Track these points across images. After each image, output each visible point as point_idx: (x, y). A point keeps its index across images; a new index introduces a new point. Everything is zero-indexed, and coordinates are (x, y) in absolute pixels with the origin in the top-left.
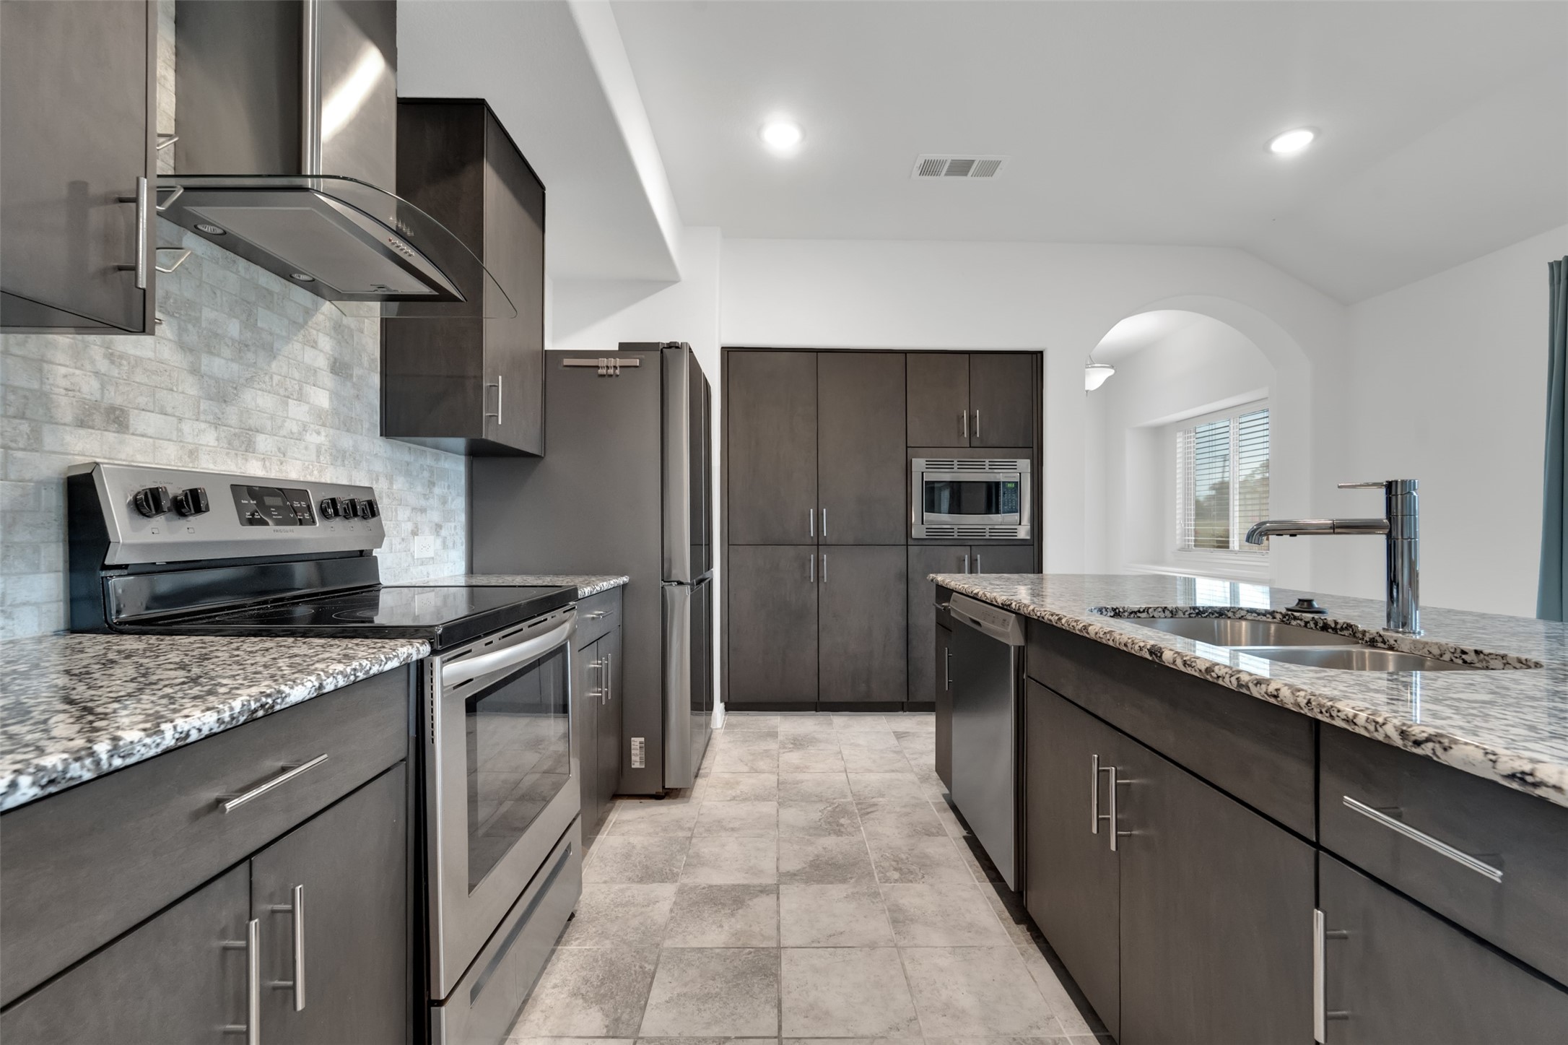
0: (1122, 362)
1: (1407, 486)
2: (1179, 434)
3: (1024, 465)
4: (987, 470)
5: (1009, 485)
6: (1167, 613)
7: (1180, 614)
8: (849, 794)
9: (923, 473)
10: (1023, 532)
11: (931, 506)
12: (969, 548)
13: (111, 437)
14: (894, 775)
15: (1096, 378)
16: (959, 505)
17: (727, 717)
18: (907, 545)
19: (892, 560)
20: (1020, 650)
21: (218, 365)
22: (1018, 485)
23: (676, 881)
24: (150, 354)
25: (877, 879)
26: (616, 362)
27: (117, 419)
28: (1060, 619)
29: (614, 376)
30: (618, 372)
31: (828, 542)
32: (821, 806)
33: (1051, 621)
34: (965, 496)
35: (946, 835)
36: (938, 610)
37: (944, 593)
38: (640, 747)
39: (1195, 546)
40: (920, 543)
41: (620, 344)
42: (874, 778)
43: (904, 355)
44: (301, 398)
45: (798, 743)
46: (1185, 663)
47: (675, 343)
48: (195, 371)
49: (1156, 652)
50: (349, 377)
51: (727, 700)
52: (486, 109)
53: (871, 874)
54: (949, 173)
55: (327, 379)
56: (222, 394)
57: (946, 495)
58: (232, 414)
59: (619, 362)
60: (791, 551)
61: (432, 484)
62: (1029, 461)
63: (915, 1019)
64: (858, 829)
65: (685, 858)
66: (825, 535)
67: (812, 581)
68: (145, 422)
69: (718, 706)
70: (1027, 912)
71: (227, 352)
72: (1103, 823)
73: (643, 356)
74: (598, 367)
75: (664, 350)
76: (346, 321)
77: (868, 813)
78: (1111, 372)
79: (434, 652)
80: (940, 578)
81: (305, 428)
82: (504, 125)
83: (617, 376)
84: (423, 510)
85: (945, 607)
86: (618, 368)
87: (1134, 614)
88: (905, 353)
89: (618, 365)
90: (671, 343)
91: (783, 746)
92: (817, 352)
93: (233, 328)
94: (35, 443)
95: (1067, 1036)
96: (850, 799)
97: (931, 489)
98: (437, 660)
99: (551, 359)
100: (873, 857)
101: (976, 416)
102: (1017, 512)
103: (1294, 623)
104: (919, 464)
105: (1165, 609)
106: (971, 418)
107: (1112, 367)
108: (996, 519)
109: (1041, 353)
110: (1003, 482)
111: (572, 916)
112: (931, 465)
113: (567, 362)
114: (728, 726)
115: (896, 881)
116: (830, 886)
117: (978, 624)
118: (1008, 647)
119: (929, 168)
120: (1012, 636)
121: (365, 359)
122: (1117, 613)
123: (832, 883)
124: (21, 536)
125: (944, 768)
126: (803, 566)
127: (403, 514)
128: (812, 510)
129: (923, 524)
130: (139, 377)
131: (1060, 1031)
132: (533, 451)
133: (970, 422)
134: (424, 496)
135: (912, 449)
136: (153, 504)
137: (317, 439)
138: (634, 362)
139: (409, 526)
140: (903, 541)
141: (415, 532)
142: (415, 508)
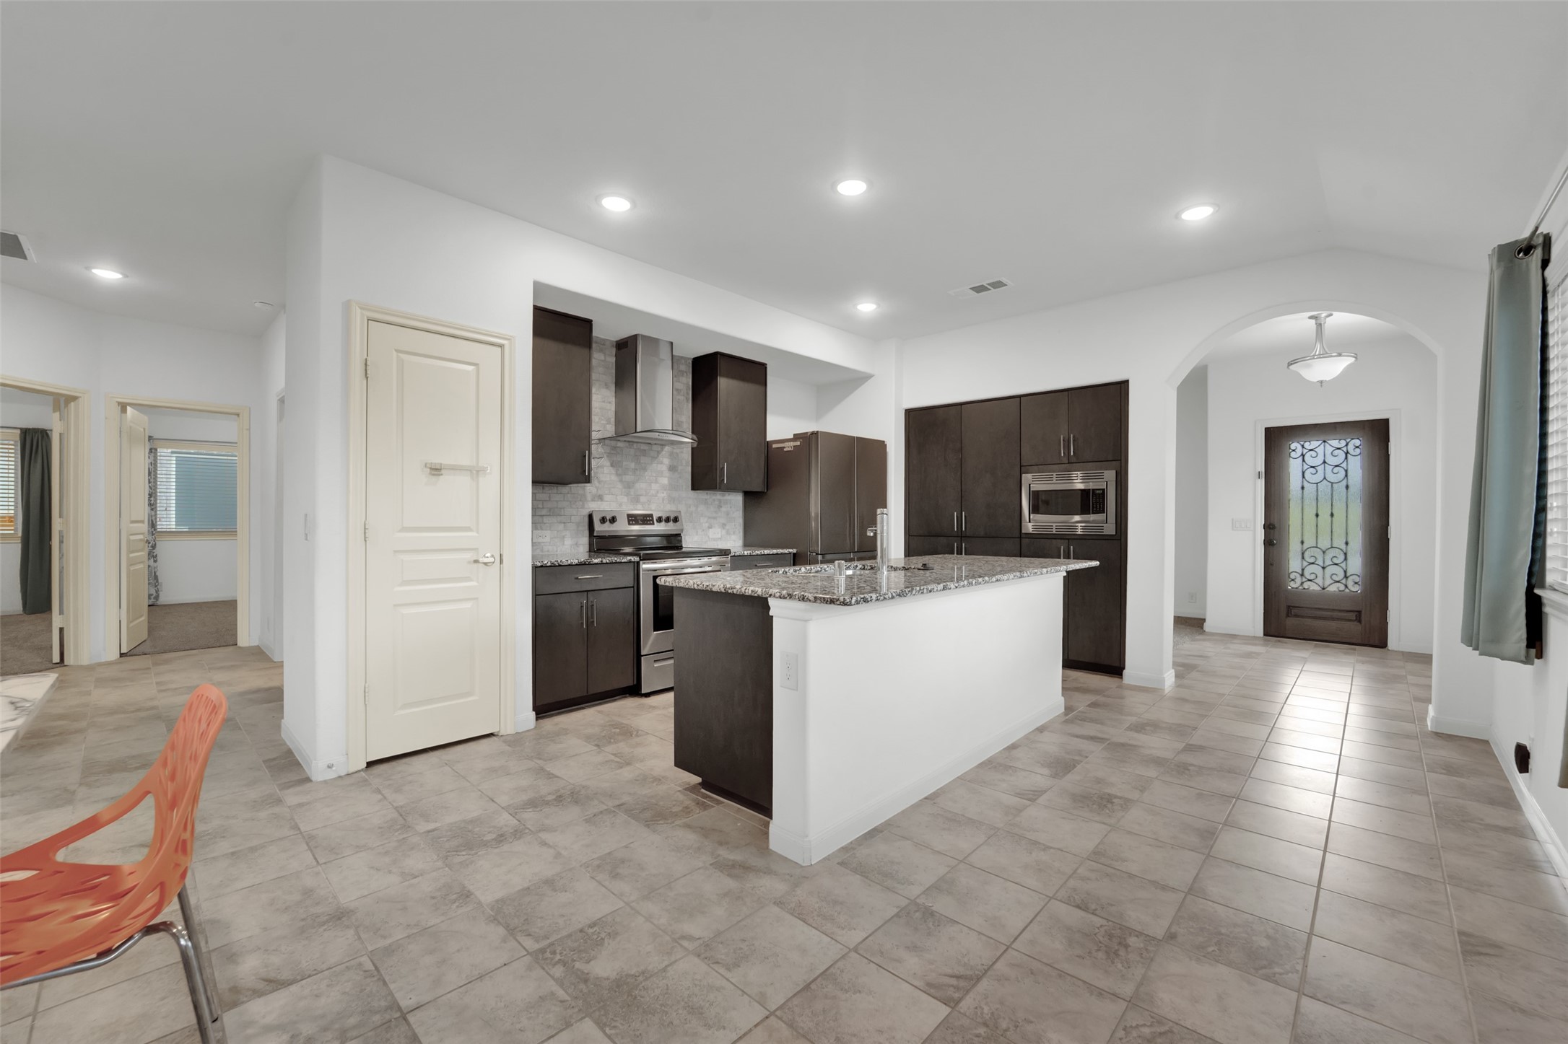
3: (1110, 475)
4: (1080, 480)
5: (1097, 492)
9: (1030, 485)
10: (1110, 529)
11: (1035, 509)
12: (1067, 541)
13: (599, 503)
18: (1021, 539)
21: (628, 478)
22: (1104, 492)
24: (608, 479)
27: (600, 498)
30: (792, 449)
31: (967, 535)
34: (1062, 501)
40: (1030, 537)
41: (794, 434)
44: (656, 482)
48: (621, 481)
50: (676, 470)
52: (719, 355)
55: (667, 473)
56: (629, 486)
58: (632, 491)
61: (720, 507)
62: (1115, 471)
66: (964, 530)
68: (607, 497)
71: (630, 473)
73: (802, 440)
74: (784, 447)
75: (811, 436)
76: (675, 451)
79: (641, 560)
81: (658, 492)
82: (734, 354)
83: (792, 451)
84: (715, 518)
86: (792, 447)
88: (1020, 397)
89: (792, 445)
92: (961, 405)
93: (633, 465)
94: (583, 507)
97: (1035, 497)
98: (641, 562)
99: (768, 444)
101: (1071, 440)
102: (1104, 513)
106: (1067, 441)
109: (1127, 382)
110: (1093, 490)
112: (1034, 479)
113: (777, 445)
121: (684, 463)
124: (580, 528)
127: (704, 519)
128: (956, 513)
129: (1029, 525)
130: (606, 486)
132: (759, 490)
133: (1066, 444)
134: (716, 512)
135: (1023, 469)
136: (603, 520)
137: (663, 495)
138: (798, 443)
139: (707, 525)
140: (1018, 535)
141: (710, 527)
142: (709, 518)
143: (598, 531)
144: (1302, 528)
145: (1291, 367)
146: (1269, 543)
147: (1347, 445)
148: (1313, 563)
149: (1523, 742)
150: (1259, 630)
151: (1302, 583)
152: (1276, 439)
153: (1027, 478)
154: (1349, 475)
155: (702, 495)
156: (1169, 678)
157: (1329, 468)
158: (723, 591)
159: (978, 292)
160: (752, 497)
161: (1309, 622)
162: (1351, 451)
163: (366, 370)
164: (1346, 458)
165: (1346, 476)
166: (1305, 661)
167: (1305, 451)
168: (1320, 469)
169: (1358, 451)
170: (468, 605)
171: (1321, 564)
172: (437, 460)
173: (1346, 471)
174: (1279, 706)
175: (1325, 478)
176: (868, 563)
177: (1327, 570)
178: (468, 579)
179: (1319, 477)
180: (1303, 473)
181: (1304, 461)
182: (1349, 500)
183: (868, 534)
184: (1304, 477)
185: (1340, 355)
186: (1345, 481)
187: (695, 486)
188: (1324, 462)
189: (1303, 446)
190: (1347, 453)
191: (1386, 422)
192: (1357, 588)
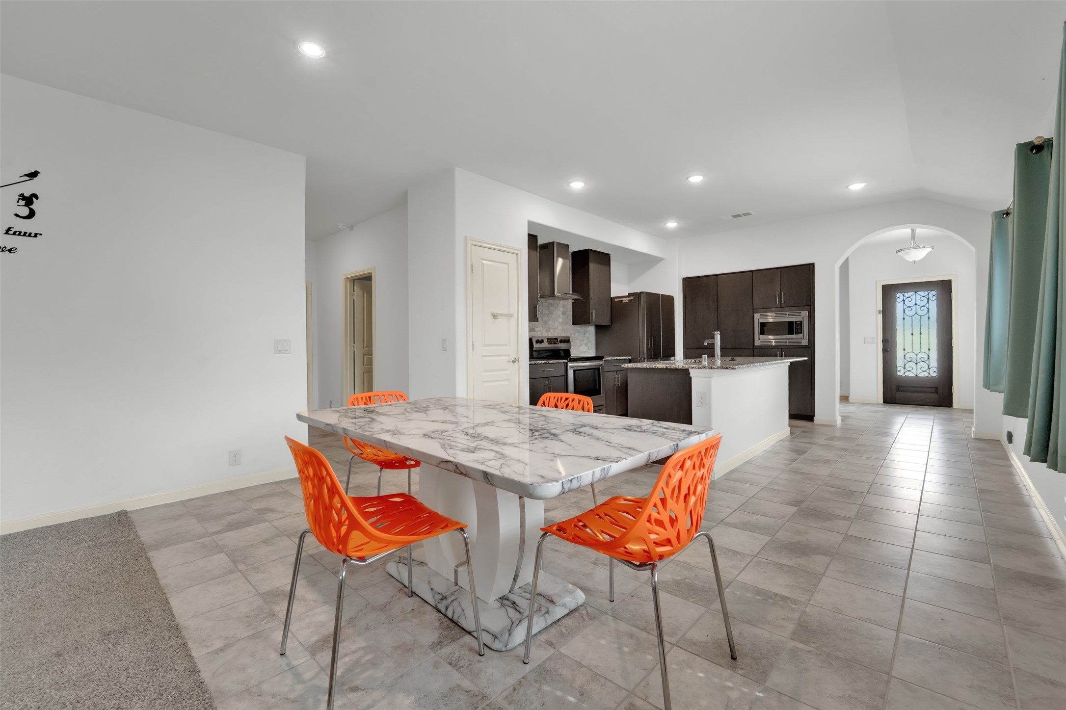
3: (805, 314)
4: (787, 316)
5: (798, 322)
9: (759, 319)
10: (805, 342)
11: (762, 332)
16: (776, 331)
18: (754, 349)
21: (546, 319)
22: (801, 323)
29: (627, 303)
30: (628, 301)
44: (557, 321)
50: (565, 314)
52: (590, 250)
56: (546, 323)
57: (769, 327)
58: (547, 326)
59: (628, 299)
61: (586, 334)
62: (808, 312)
71: (546, 316)
73: (634, 297)
76: (565, 305)
81: (558, 326)
82: (596, 250)
84: (583, 340)
88: (751, 271)
92: (717, 275)
93: (547, 312)
97: (763, 325)
98: (568, 363)
99: (612, 299)
101: (782, 294)
102: (801, 334)
109: (813, 264)
110: (795, 321)
112: (761, 316)
113: (616, 300)
121: (569, 310)
127: (578, 341)
129: (760, 340)
132: (608, 324)
133: (780, 296)
134: (583, 337)
135: (754, 310)
136: (537, 342)
137: (560, 328)
138: (632, 298)
139: (579, 344)
140: (752, 347)
141: (580, 346)
142: (580, 340)
143: (536, 348)
144: (904, 342)
145: (899, 253)
146: (885, 350)
147: (928, 294)
148: (910, 361)
149: (1010, 430)
150: (881, 400)
151: (904, 373)
152: (889, 292)
153: (757, 316)
154: (929, 311)
155: (577, 327)
156: (839, 422)
157: (918, 308)
158: (665, 367)
159: (735, 217)
160: (599, 328)
161: (909, 394)
162: (930, 298)
163: (472, 269)
164: (928, 302)
165: (928, 312)
166: (908, 413)
167: (905, 298)
168: (914, 308)
169: (934, 298)
170: (506, 383)
171: (915, 361)
172: (496, 311)
173: (928, 309)
174: (891, 444)
175: (916, 313)
176: (698, 360)
177: (918, 365)
178: (506, 370)
179: (913, 312)
180: (904, 310)
181: (904, 303)
182: (930, 326)
183: (705, 344)
184: (904, 313)
185: (924, 247)
186: (928, 314)
187: (574, 323)
188: (916, 304)
189: (904, 295)
190: (928, 299)
191: (950, 281)
192: (935, 375)
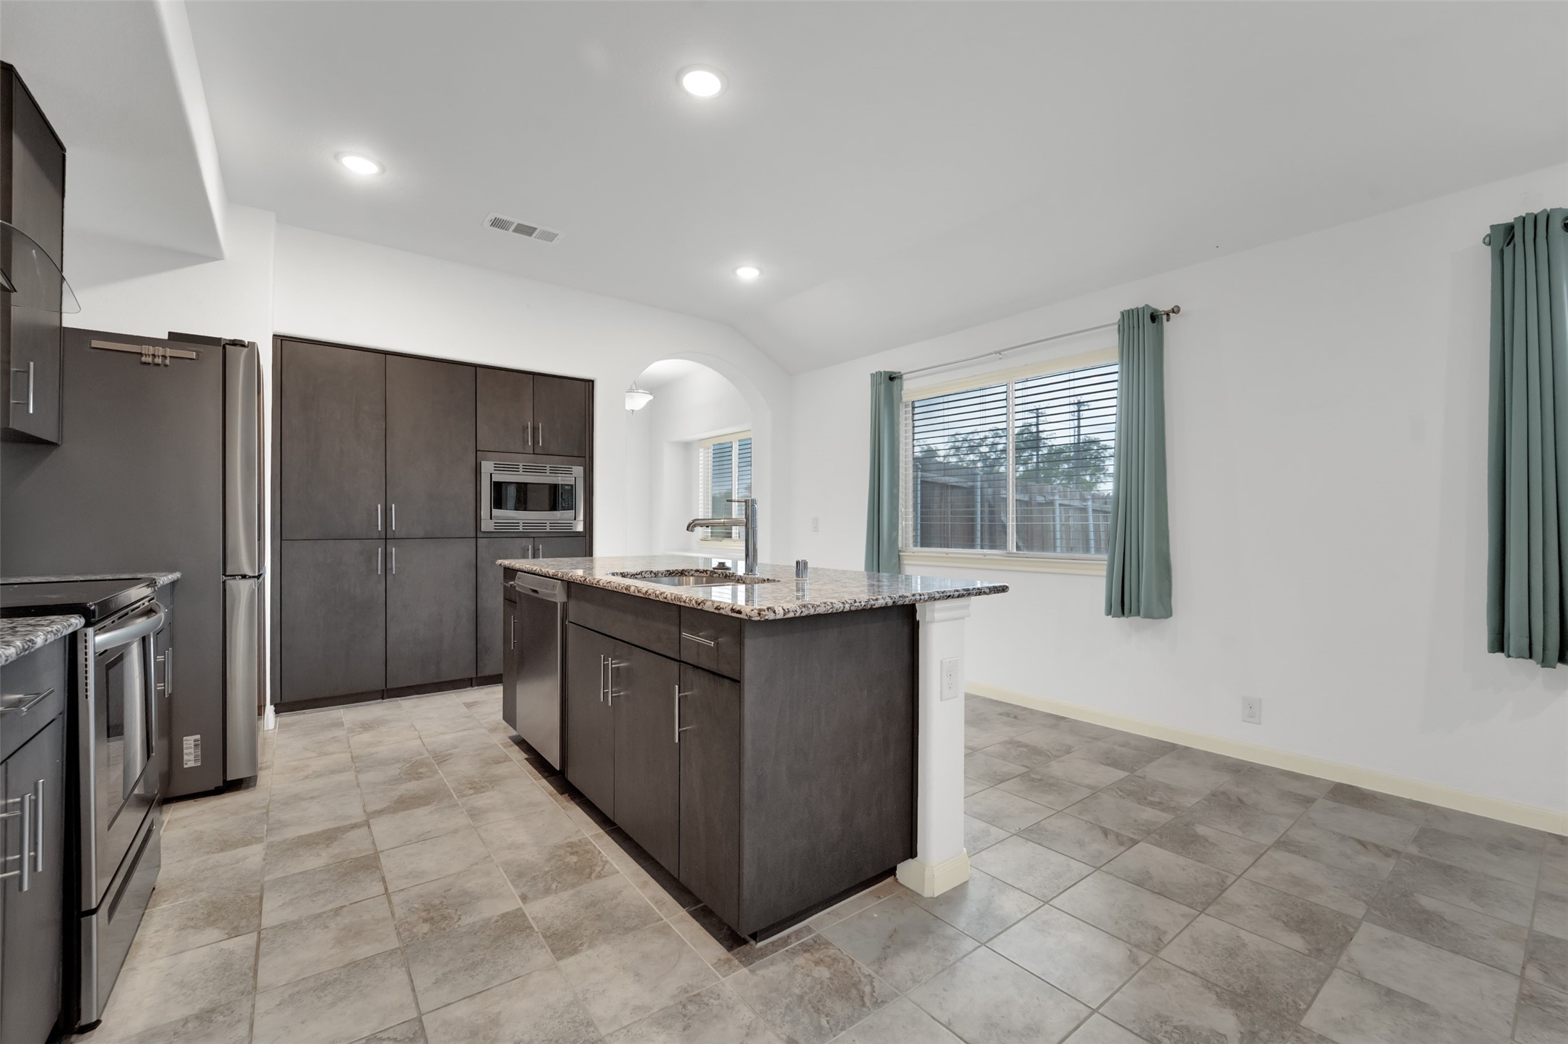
0: (657, 389)
1: (754, 501)
2: (701, 450)
3: (578, 471)
4: (548, 474)
5: (566, 487)
6: (653, 574)
7: (660, 575)
8: (426, 752)
9: (491, 474)
12: (532, 539)
14: (466, 733)
15: (639, 401)
16: (525, 502)
17: (278, 719)
18: (477, 538)
19: (462, 552)
20: (565, 605)
22: (572, 489)
23: (262, 842)
25: (455, 797)
26: (165, 351)
28: (585, 580)
29: (162, 366)
30: (168, 362)
31: (397, 536)
32: (399, 765)
33: (580, 581)
34: (531, 495)
35: (512, 760)
36: (505, 587)
37: (510, 573)
38: (195, 745)
39: (711, 536)
40: (489, 535)
41: (169, 333)
42: (448, 737)
43: (474, 368)
45: (366, 726)
46: (638, 591)
47: (241, 341)
49: (628, 588)
51: (278, 701)
52: (14, 77)
53: (450, 796)
54: (515, 230)
57: (512, 492)
59: (169, 352)
60: (356, 545)
62: (582, 468)
63: (489, 856)
64: (436, 772)
65: (266, 826)
66: (394, 529)
67: (379, 573)
69: (270, 709)
70: (568, 781)
72: (605, 694)
73: (201, 350)
74: (140, 354)
75: (227, 346)
77: (446, 760)
78: (651, 397)
79: (88, 625)
80: (507, 562)
83: (166, 366)
85: (511, 585)
86: (168, 358)
87: (634, 576)
88: (476, 366)
89: (168, 355)
90: (235, 340)
91: (351, 731)
92: (386, 354)
95: (587, 836)
96: (427, 755)
97: (498, 488)
98: (90, 631)
99: (70, 337)
100: (450, 786)
101: (539, 428)
103: (715, 576)
104: (487, 467)
105: (651, 572)
106: (535, 429)
107: (651, 394)
108: (557, 514)
109: (593, 381)
110: (562, 485)
111: (154, 889)
112: (497, 468)
113: (95, 343)
114: (281, 727)
115: (472, 795)
116: (415, 810)
117: (536, 591)
118: (556, 604)
119: (497, 223)
120: (559, 596)
122: (623, 575)
123: (417, 808)
125: (510, 715)
126: (371, 557)
128: (379, 505)
129: (491, 519)
131: (584, 835)
133: (533, 431)
135: (481, 454)
138: (187, 354)
140: (474, 534)
